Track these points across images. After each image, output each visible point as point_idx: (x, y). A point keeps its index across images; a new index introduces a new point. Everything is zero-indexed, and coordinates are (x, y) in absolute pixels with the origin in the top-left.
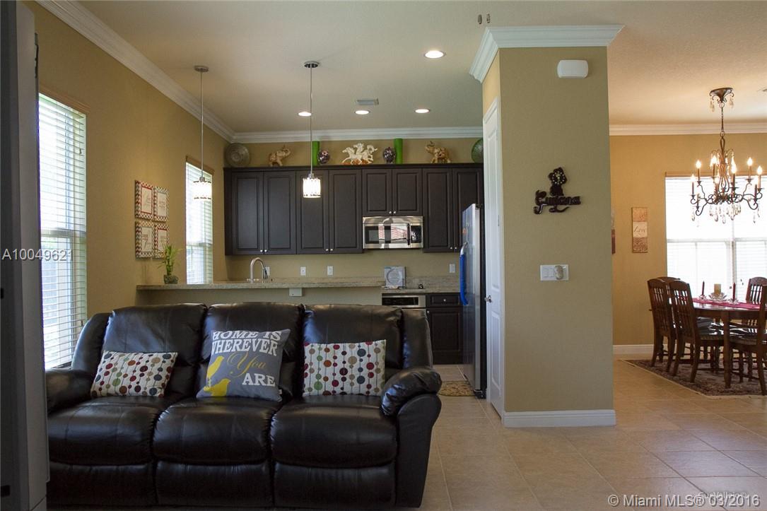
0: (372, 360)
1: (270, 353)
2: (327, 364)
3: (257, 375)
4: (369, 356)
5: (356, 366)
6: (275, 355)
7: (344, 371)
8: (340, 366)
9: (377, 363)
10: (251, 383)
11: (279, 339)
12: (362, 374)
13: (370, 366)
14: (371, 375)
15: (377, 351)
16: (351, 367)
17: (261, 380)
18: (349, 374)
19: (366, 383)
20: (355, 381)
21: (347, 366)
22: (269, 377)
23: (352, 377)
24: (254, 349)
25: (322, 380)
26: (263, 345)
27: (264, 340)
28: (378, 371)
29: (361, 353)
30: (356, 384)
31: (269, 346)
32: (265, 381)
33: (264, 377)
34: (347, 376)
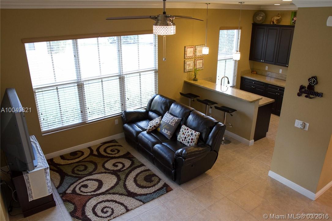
0: (193, 138)
1: (172, 125)
2: (183, 134)
3: (165, 130)
4: (193, 136)
5: (189, 138)
6: (173, 125)
7: (185, 138)
8: (185, 136)
9: (194, 139)
10: (164, 132)
11: (177, 121)
12: (189, 141)
13: (192, 139)
14: (191, 142)
15: (196, 135)
16: (188, 137)
17: (166, 132)
18: (186, 139)
19: (189, 144)
20: (187, 142)
21: (187, 136)
22: (168, 131)
23: (187, 140)
24: (168, 122)
25: (180, 138)
26: (171, 122)
27: (172, 120)
28: (194, 142)
29: (192, 134)
30: (187, 143)
31: (172, 122)
32: (167, 133)
33: (167, 131)
34: (186, 140)
